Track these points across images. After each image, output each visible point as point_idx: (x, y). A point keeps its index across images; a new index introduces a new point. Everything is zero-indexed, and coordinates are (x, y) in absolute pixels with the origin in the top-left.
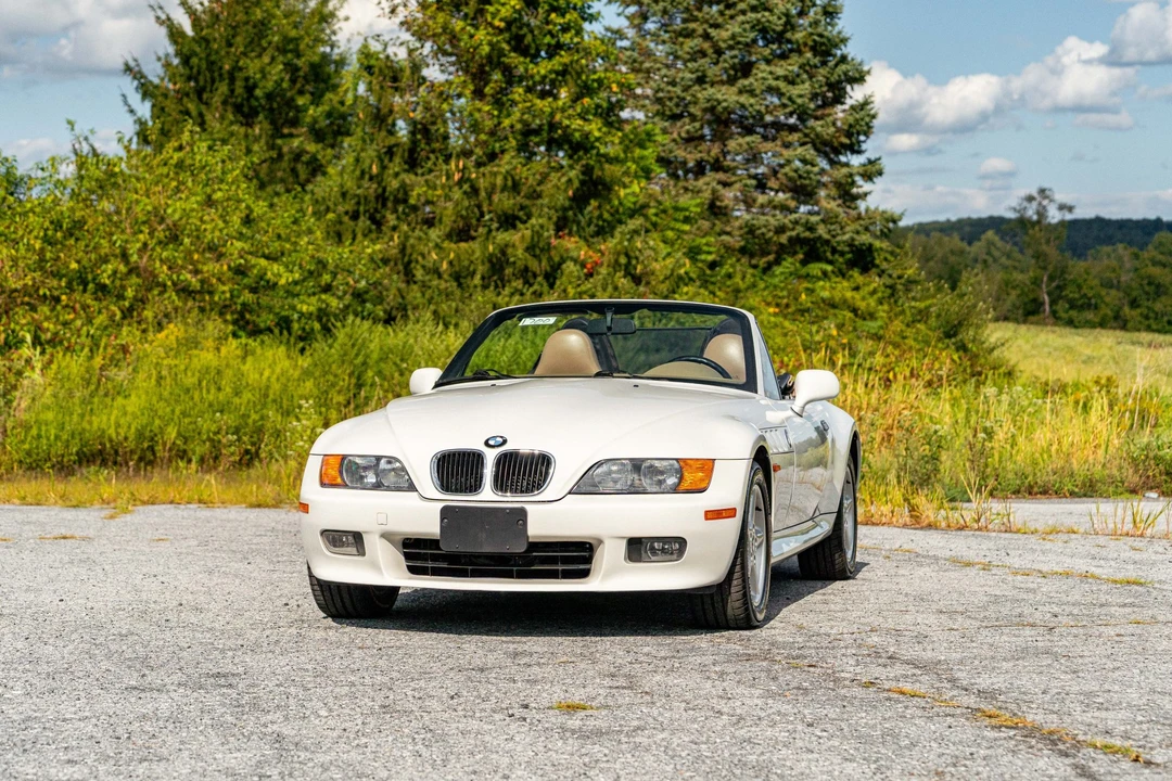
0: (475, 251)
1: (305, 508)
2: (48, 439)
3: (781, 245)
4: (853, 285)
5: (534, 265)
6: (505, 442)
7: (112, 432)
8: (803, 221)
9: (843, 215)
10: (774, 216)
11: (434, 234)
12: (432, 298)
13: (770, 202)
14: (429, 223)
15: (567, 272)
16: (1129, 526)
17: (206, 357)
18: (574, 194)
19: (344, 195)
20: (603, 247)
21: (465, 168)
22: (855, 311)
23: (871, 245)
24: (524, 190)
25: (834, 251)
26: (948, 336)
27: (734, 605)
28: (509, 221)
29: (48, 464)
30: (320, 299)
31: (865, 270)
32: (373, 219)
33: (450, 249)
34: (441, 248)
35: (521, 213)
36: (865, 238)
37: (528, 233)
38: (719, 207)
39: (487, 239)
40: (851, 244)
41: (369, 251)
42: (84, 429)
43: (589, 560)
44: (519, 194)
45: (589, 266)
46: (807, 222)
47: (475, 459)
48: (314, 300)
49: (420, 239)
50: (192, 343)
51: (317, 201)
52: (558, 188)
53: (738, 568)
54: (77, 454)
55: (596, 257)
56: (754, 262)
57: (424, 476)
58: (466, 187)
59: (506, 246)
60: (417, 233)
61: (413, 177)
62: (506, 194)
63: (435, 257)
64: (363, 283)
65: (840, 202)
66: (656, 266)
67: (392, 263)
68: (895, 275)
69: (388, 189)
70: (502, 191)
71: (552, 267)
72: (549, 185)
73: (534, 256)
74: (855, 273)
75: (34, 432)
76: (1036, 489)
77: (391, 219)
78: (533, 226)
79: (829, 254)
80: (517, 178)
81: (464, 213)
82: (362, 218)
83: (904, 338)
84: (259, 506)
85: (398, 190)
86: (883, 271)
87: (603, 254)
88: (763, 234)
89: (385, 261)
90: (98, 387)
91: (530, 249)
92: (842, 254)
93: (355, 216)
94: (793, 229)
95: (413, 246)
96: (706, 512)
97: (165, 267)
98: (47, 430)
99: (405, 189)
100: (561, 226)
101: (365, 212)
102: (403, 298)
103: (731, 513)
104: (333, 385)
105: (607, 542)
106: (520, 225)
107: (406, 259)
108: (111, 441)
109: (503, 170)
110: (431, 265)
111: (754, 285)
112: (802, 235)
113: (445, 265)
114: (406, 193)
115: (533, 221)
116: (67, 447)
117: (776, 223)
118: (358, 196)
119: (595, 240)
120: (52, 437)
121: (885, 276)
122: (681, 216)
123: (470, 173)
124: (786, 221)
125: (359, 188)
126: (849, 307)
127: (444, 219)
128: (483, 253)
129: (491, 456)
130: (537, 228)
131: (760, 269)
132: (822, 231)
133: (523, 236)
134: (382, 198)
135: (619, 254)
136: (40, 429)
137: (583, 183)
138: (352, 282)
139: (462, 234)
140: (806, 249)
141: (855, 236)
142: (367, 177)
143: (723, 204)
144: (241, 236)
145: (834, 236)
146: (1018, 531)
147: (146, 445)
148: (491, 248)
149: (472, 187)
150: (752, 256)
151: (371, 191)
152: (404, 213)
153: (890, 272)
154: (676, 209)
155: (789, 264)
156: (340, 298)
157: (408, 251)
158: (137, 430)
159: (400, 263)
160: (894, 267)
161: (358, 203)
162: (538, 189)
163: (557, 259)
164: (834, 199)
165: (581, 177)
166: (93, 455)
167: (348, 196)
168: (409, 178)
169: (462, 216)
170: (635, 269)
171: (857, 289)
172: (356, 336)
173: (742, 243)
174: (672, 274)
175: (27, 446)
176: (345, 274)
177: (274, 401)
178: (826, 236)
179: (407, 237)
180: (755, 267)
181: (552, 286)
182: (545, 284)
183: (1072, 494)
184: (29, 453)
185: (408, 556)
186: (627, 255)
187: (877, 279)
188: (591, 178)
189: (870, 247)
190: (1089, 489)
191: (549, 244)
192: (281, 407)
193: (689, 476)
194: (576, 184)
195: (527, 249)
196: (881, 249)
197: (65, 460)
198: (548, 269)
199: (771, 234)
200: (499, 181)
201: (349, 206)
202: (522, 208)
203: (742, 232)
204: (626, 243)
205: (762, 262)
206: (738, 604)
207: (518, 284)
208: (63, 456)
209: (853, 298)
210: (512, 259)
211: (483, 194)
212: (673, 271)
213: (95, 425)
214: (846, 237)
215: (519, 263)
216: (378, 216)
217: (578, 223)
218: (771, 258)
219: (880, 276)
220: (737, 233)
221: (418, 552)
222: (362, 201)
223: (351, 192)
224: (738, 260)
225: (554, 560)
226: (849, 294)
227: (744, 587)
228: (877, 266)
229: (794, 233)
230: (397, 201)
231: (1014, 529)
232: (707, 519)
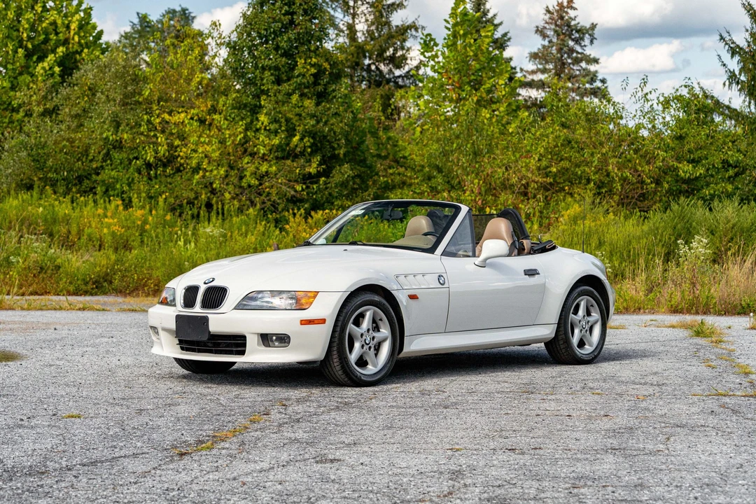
6: (213, 281)
43: (244, 345)
47: (196, 290)
96: (301, 321)
103: (323, 321)
129: (203, 290)
193: (300, 301)
232: (301, 324)
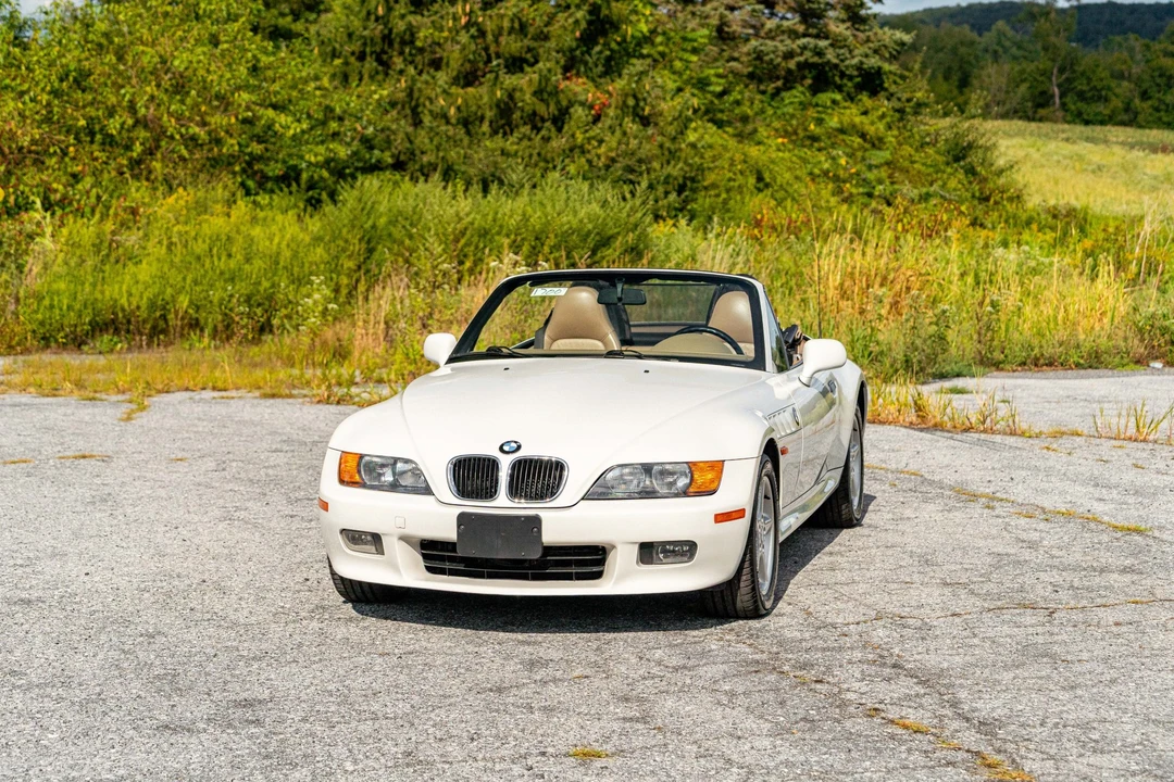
0: (482, 96)
1: (325, 506)
2: (61, 309)
3: (789, 71)
4: (863, 109)
5: (541, 109)
6: (519, 447)
7: (124, 301)
8: (811, 46)
9: (851, 38)
10: (782, 41)
11: (442, 77)
12: (440, 144)
13: (779, 27)
14: (437, 64)
15: (575, 117)
16: (1132, 431)
17: (216, 223)
18: (581, 35)
19: (350, 35)
20: (610, 88)
21: (471, 11)
22: (863, 136)
23: (880, 68)
24: (531, 30)
25: (843, 75)
26: (957, 159)
27: (743, 598)
28: (516, 64)
29: (62, 334)
30: (327, 148)
31: (874, 93)
32: (380, 61)
33: (458, 95)
34: (448, 94)
35: (529, 56)
36: (874, 62)
37: (536, 77)
38: (727, 33)
39: (495, 84)
40: (859, 68)
41: (376, 97)
42: (96, 299)
43: (602, 562)
44: (526, 36)
45: (597, 107)
46: (816, 47)
47: (489, 465)
48: (321, 149)
49: (427, 83)
50: (201, 208)
51: (323, 42)
52: (565, 29)
53: (747, 564)
54: (90, 323)
55: (604, 98)
56: (762, 87)
57: (441, 480)
58: (473, 31)
59: (514, 90)
60: (425, 77)
61: (419, 18)
62: (513, 36)
63: (442, 102)
64: (371, 130)
65: (849, 24)
66: (664, 106)
67: (399, 106)
68: (903, 99)
69: (395, 31)
70: (509, 34)
71: (559, 110)
72: (557, 26)
73: (542, 100)
74: (864, 98)
75: (47, 302)
76: (1042, 361)
77: (398, 62)
78: (541, 70)
79: (837, 79)
80: (524, 19)
81: (471, 57)
82: (368, 58)
83: (913, 162)
84: (273, 396)
85: (405, 32)
86: (892, 95)
87: (611, 95)
88: (772, 60)
89: (393, 104)
90: (109, 253)
91: (538, 93)
92: (851, 78)
93: (361, 57)
94: (801, 54)
95: (420, 90)
96: (716, 516)
97: (173, 120)
98: (59, 301)
99: (412, 31)
100: (570, 67)
101: (372, 53)
102: (411, 142)
103: (740, 514)
104: (344, 250)
105: (619, 547)
106: (527, 69)
107: (413, 103)
108: (123, 310)
109: (510, 13)
110: (439, 111)
111: (763, 111)
112: (811, 60)
113: (452, 111)
114: (412, 35)
115: (541, 65)
116: (80, 316)
117: (784, 49)
118: (364, 37)
119: (602, 80)
120: (65, 307)
121: (894, 99)
122: (689, 46)
123: (477, 16)
124: (794, 46)
125: (365, 29)
126: (857, 132)
127: (451, 62)
128: (491, 98)
129: (505, 463)
130: (545, 72)
131: (768, 95)
132: (831, 56)
133: (531, 80)
134: (387, 38)
135: (627, 95)
136: (52, 299)
137: (590, 23)
138: (359, 128)
139: (468, 78)
140: (814, 72)
141: (864, 60)
142: (373, 18)
143: (730, 30)
144: (246, 87)
145: (842, 61)
146: (1022, 434)
147: (158, 314)
148: (499, 93)
149: (479, 30)
150: (760, 81)
151: (377, 32)
152: (411, 54)
153: (899, 95)
154: (684, 39)
155: (797, 94)
156: (348, 144)
157: (416, 95)
158: (149, 299)
159: (407, 106)
160: (904, 91)
161: (365, 44)
162: (545, 30)
163: (564, 103)
164: (843, 21)
165: (588, 17)
166: (106, 324)
167: (354, 38)
168: (414, 19)
169: (469, 61)
170: (643, 110)
171: (865, 113)
172: (365, 199)
173: (750, 69)
174: (680, 116)
175: (40, 316)
176: (353, 119)
177: (285, 268)
178: (835, 61)
179: (414, 81)
180: (763, 93)
181: (560, 130)
182: (553, 129)
183: (1078, 366)
184: (42, 324)
185: (425, 557)
186: (635, 97)
187: (886, 102)
188: (598, 17)
189: (879, 71)
190: (1095, 361)
191: (556, 87)
192: (292, 275)
193: (699, 479)
194: (583, 25)
195: (535, 94)
196: (890, 72)
197: (78, 329)
198: (556, 113)
199: (779, 60)
200: (506, 24)
201: (356, 46)
202: (529, 50)
203: (750, 58)
204: (634, 85)
205: (771, 87)
206: (746, 598)
207: (526, 129)
208: (76, 326)
209: (862, 123)
210: (520, 104)
211: (490, 37)
212: (681, 112)
213: (107, 293)
214: (855, 61)
215: (527, 108)
216: (385, 57)
217: (586, 63)
218: (780, 83)
219: (889, 100)
220: (744, 59)
221: (435, 553)
222: (368, 41)
223: (357, 33)
224: (746, 86)
225: (567, 564)
226: (857, 120)
227: (753, 582)
228: (886, 90)
229: (801, 59)
230: (403, 43)
231: (1019, 432)
232: (717, 521)
